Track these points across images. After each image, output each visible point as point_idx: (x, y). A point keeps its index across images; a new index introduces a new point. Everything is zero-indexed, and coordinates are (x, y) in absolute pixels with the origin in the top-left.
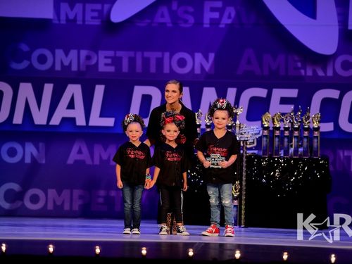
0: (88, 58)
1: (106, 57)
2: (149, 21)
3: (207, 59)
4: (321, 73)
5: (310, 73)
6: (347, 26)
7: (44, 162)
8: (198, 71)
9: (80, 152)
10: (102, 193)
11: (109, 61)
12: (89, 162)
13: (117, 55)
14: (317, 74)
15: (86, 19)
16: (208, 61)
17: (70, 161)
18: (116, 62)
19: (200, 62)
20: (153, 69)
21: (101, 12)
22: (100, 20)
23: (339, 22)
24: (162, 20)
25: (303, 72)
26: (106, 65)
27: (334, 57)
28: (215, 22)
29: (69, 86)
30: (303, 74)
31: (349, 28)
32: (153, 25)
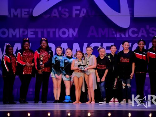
0: (24, 32)
1: (31, 31)
2: (49, 15)
4: (123, 36)
5: (118, 36)
6: (133, 15)
8: (71, 36)
11: (32, 33)
13: (36, 30)
14: (121, 36)
15: (22, 15)
16: (75, 32)
18: (36, 33)
19: (72, 33)
20: (51, 36)
21: (28, 12)
22: (28, 16)
23: (130, 14)
24: (55, 15)
25: (115, 35)
26: (31, 34)
27: (128, 29)
28: (77, 15)
29: (16, 44)
30: (116, 36)
31: (134, 16)
32: (51, 17)
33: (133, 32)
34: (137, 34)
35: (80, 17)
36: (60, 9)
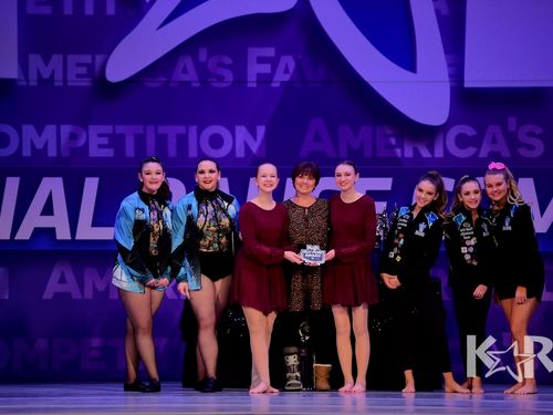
0: (73, 136)
1: (100, 135)
2: (164, 79)
3: (254, 135)
4: (425, 153)
5: (409, 153)
6: (463, 81)
7: (7, 297)
8: (240, 153)
9: (62, 280)
10: (96, 342)
11: (105, 141)
12: (76, 295)
13: (117, 132)
14: (420, 155)
15: (69, 78)
16: (255, 139)
17: (48, 295)
18: (116, 141)
19: (243, 139)
20: (172, 152)
21: (90, 67)
22: (89, 79)
23: (450, 76)
24: (185, 78)
25: (398, 151)
26: (100, 146)
27: (444, 128)
28: (264, 79)
29: (45, 179)
30: (400, 155)
31: (466, 85)
32: (171, 85)
33: (462, 141)
34: (474, 146)
35: (273, 85)
36: (203, 55)
